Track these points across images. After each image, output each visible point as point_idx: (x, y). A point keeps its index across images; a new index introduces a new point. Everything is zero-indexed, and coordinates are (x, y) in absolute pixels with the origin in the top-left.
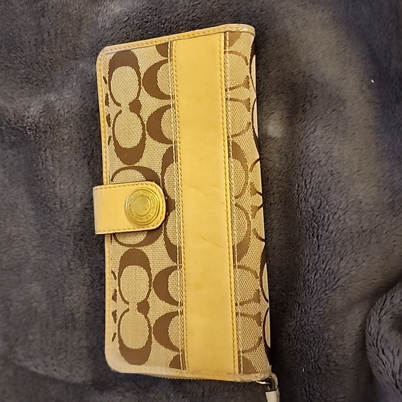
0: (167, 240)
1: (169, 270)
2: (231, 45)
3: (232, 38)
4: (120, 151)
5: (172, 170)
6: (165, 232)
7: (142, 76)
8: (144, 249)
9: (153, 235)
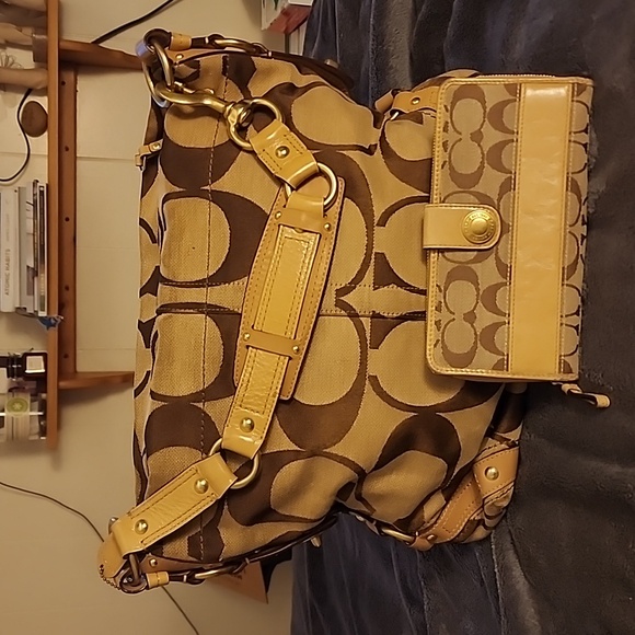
0: (497, 258)
1: (498, 286)
2: (578, 95)
3: (581, 89)
4: (454, 175)
5: (509, 197)
6: (497, 253)
7: (488, 110)
8: (473, 266)
9: (483, 254)
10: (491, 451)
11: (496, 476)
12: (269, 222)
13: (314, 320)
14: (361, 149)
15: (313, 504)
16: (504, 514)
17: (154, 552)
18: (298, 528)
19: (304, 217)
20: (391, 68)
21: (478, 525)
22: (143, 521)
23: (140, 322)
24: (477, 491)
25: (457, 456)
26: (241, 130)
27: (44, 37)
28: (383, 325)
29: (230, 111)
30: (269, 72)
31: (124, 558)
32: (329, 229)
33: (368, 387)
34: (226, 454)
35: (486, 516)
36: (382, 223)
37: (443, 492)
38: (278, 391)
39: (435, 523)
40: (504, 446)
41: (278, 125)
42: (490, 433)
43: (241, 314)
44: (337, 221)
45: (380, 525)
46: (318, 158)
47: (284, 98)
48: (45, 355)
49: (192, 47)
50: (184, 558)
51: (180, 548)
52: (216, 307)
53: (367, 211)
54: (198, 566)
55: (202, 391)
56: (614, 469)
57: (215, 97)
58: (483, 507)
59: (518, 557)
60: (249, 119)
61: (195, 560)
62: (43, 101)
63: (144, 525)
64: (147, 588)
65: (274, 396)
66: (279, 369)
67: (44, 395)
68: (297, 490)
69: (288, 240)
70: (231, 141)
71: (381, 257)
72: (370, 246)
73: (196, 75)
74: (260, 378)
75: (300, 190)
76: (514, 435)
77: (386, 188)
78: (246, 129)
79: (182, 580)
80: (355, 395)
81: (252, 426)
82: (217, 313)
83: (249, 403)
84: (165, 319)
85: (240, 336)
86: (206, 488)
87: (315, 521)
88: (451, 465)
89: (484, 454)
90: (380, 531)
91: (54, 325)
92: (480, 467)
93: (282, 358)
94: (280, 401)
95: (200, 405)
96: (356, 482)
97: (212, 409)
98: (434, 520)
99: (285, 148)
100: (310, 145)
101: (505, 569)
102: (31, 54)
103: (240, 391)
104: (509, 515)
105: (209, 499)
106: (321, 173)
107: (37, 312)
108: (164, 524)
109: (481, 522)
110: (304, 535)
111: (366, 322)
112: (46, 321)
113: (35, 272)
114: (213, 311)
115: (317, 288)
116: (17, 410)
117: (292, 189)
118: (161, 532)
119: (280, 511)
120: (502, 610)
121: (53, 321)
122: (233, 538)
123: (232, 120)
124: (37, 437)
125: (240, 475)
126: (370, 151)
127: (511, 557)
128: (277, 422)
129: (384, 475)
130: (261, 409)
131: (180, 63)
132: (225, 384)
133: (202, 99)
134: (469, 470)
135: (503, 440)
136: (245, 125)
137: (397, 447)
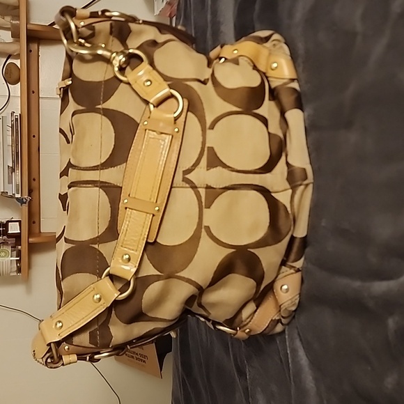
10: (284, 274)
11: (287, 290)
12: (139, 128)
13: (168, 190)
14: (199, 81)
15: (170, 310)
16: (293, 315)
17: (67, 341)
18: (161, 325)
19: (161, 124)
20: (222, 32)
21: (278, 323)
22: (60, 322)
23: (60, 194)
24: (276, 300)
25: (262, 278)
26: (122, 69)
27: (18, 22)
28: (213, 193)
29: (114, 58)
30: (140, 33)
31: (48, 345)
32: (178, 132)
33: (204, 233)
34: (112, 277)
35: (283, 317)
36: (212, 127)
37: (254, 301)
38: (146, 236)
39: (250, 321)
40: (292, 271)
41: (145, 66)
42: (283, 263)
43: (121, 188)
44: (183, 127)
45: (214, 323)
46: (170, 87)
47: (149, 49)
48: (20, 222)
49: (90, 17)
50: (86, 346)
51: (84, 339)
52: (106, 183)
53: (202, 120)
54: (96, 351)
55: (97, 237)
56: (357, 284)
57: (105, 49)
58: (280, 311)
59: (302, 343)
60: (127, 63)
61: (93, 346)
62: (18, 62)
63: (61, 324)
64: (63, 365)
65: (143, 240)
66: (146, 222)
67: (20, 247)
68: (159, 301)
69: (151, 140)
70: (116, 77)
71: (211, 150)
72: (204, 143)
73: (93, 35)
74: (134, 228)
75: (160, 107)
76: (299, 264)
77: (214, 105)
78: (125, 69)
79: (86, 360)
80: (195, 239)
81: (129, 259)
82: (106, 187)
83: (127, 245)
84: (73, 191)
85: (121, 201)
86: (100, 299)
87: (172, 321)
88: (259, 283)
89: (280, 276)
90: (215, 328)
91: (25, 203)
92: (277, 285)
93: (148, 215)
94: (147, 243)
95: (96, 246)
96: (197, 295)
97: (104, 248)
98: (249, 320)
99: (149, 80)
100: (166, 78)
101: (294, 351)
102: (10, 32)
103: (121, 237)
104: (296, 316)
105: (102, 307)
106: (172, 96)
107: (14, 194)
108: (73, 323)
109: (279, 321)
110: (165, 330)
111: (202, 192)
112: (20, 201)
113: (13, 170)
114: (105, 186)
115: (170, 170)
116: (3, 257)
117: (154, 107)
118: (71, 328)
119: (149, 315)
120: (292, 378)
121: (24, 200)
122: (119, 332)
123: (116, 63)
124: (15, 274)
125: (122, 291)
126: (204, 83)
127: (298, 343)
128: (145, 257)
129: (216, 290)
130: (135, 248)
131: (83, 27)
132: (112, 232)
133: (97, 50)
134: (270, 287)
135: (292, 267)
136: (124, 66)
137: (223, 272)
